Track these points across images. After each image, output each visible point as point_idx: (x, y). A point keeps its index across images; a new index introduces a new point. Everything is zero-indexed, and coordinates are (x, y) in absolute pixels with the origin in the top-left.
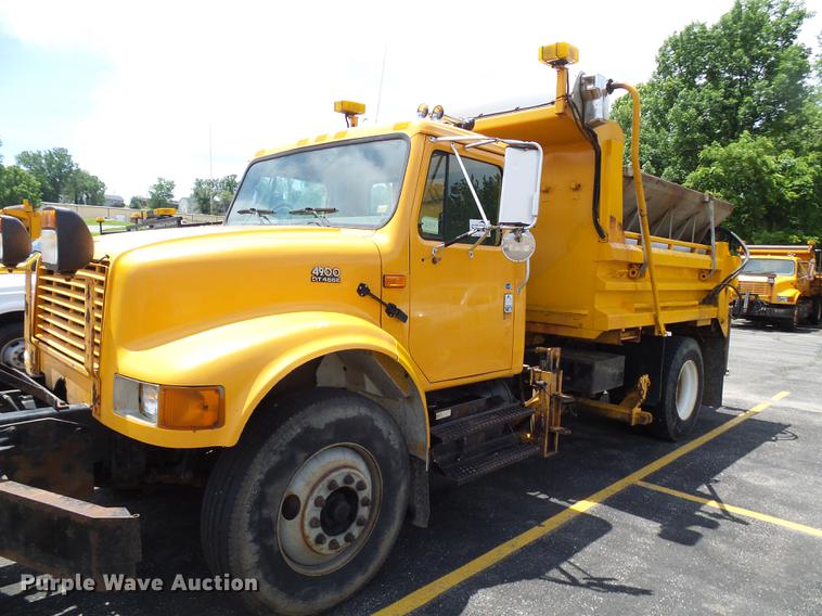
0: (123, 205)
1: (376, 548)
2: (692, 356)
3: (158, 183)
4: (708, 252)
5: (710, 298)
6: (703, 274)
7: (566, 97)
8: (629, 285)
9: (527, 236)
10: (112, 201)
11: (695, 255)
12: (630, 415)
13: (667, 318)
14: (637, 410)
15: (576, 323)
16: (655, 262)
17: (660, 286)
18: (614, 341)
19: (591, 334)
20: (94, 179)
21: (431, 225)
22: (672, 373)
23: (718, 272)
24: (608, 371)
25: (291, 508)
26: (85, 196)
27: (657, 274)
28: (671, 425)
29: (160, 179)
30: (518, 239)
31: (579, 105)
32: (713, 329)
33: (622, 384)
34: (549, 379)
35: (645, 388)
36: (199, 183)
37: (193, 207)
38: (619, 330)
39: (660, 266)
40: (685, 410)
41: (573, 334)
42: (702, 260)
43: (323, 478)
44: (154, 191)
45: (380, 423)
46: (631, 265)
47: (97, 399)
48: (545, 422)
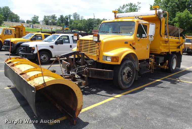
0: (25, 22)
1: (132, 81)
2: (175, 58)
3: (34, 17)
4: (178, 39)
5: (179, 47)
6: (177, 43)
7: (157, 14)
8: (165, 45)
9: (152, 37)
10: (22, 21)
11: (176, 39)
12: (165, 67)
13: (171, 51)
14: (166, 66)
15: (156, 51)
16: (169, 41)
17: (170, 45)
18: (162, 54)
19: (159, 53)
20: (16, 15)
21: (138, 35)
22: (172, 60)
23: (180, 42)
24: (161, 59)
25: (124, 74)
26: (14, 20)
27: (170, 43)
28: (171, 70)
29: (35, 15)
30: (151, 38)
31: (158, 15)
32: (179, 53)
33: (163, 62)
34: (152, 60)
35: (167, 62)
36: (45, 17)
37: (44, 23)
38: (163, 52)
39: (170, 41)
40: (174, 67)
41: (156, 53)
42: (177, 40)
43: (127, 70)
44: (33, 19)
45: (133, 64)
46: (165, 41)
47: (98, 59)
48: (152, 67)
